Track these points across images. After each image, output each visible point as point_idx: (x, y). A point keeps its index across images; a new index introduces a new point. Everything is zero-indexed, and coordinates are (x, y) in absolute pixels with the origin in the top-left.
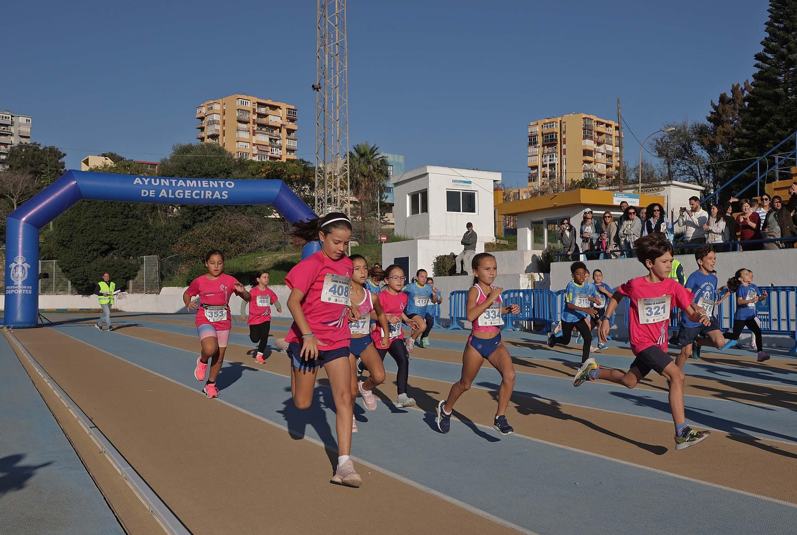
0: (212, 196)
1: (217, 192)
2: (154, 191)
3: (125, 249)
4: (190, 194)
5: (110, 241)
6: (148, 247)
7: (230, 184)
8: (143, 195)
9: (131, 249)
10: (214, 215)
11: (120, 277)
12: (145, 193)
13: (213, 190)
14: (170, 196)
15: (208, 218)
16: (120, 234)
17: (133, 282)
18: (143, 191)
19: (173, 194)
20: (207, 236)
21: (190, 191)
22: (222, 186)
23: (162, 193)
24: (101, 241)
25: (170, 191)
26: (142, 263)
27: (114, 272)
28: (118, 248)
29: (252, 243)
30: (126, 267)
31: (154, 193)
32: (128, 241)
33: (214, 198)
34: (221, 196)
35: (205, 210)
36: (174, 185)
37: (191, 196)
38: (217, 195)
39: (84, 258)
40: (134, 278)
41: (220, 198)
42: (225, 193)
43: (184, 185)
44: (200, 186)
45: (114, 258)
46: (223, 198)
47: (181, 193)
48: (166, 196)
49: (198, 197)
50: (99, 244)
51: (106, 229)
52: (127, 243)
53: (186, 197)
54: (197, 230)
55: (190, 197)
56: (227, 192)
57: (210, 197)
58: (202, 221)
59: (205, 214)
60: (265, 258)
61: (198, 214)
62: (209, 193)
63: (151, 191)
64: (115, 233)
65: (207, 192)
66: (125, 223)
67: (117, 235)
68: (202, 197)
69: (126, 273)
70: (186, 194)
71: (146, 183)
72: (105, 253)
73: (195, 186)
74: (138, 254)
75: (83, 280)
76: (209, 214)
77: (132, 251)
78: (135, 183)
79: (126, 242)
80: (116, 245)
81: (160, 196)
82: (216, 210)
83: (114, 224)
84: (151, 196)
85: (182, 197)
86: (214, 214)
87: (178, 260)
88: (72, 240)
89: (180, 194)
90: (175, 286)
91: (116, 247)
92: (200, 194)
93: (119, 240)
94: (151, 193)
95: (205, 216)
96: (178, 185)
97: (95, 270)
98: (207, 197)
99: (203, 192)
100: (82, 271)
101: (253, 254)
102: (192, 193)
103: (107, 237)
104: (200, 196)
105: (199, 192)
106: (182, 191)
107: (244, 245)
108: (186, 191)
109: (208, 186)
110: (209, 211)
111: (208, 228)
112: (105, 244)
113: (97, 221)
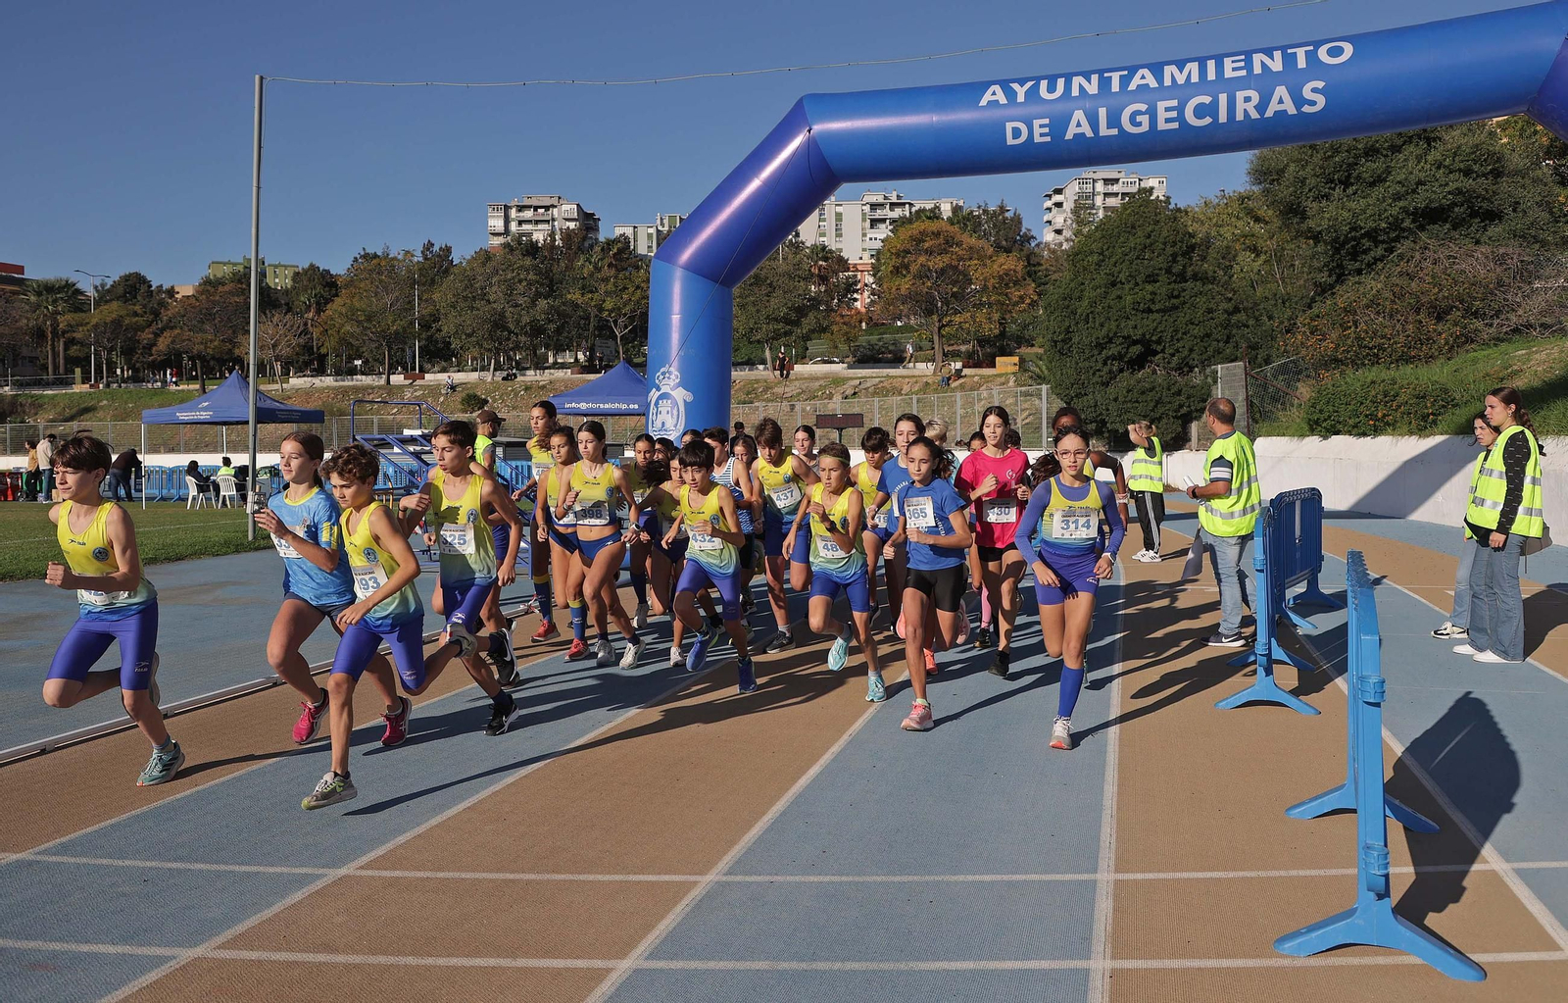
0: (1261, 108)
1: (1281, 91)
2: (1046, 121)
3: (1178, 351)
4: (1174, 114)
5: (1144, 335)
6: (1230, 345)
7: (1335, 52)
8: (1010, 141)
9: (1191, 350)
10: (1392, 252)
11: (1167, 415)
12: (1017, 133)
13: (1265, 83)
14: (1104, 131)
15: (1376, 260)
16: (1164, 318)
17: (1199, 427)
18: (1009, 126)
19: (1114, 120)
20: (1367, 307)
21: (1174, 103)
22: (1302, 63)
23: (1073, 123)
24: (1124, 337)
25: (1102, 112)
26: (1215, 382)
27: (1152, 404)
28: (1163, 351)
29: (1503, 317)
30: (1180, 391)
31: (1046, 130)
32: (1184, 333)
33: (1269, 113)
34: (1299, 100)
35: (1366, 243)
36: (1115, 87)
37: (1181, 118)
38: (1281, 101)
39: (1094, 374)
40: (1200, 417)
41: (1292, 110)
42: (1314, 90)
43: (1153, 84)
44: (1211, 75)
45: (1156, 373)
46: (1306, 109)
47: (1139, 113)
48: (1089, 134)
49: (1208, 120)
50: (1123, 343)
51: (1133, 309)
52: (1182, 338)
53: (1162, 126)
54: (1345, 295)
55: (1175, 125)
56: (1320, 84)
57: (1254, 115)
58: (1359, 272)
59: (1366, 252)
60: (1536, 352)
61: (1348, 253)
62: (1247, 99)
63: (1036, 123)
64: (1152, 316)
65: (1240, 95)
66: (1176, 293)
67: (1158, 321)
68: (1223, 118)
69: (1181, 406)
70: (1162, 115)
71: (1021, 98)
72: (1139, 363)
73: (1195, 79)
74: (1206, 363)
75: (1095, 421)
76: (1379, 251)
77: (1192, 356)
78: (983, 102)
79: (1180, 335)
80: (1158, 342)
81: (1069, 136)
82: (1397, 239)
83: (1148, 297)
84: (1037, 139)
85: (1145, 127)
86: (1391, 250)
87: (1294, 372)
88: (1071, 339)
89: (1139, 118)
90: (1284, 435)
91: (1159, 348)
92: (1211, 109)
93: (1162, 332)
94: (1037, 131)
95: (1368, 258)
96: (1132, 86)
97: (1116, 400)
98: (1240, 117)
99: (1223, 98)
100: (1092, 403)
101: (1503, 346)
102: (1180, 109)
103: (1136, 327)
104: (1215, 116)
105: (1207, 99)
106: (1143, 107)
107: (1478, 324)
108: (1161, 105)
109: (1243, 73)
110: (1377, 243)
111: (1373, 284)
112: (1135, 343)
113: (1115, 292)
